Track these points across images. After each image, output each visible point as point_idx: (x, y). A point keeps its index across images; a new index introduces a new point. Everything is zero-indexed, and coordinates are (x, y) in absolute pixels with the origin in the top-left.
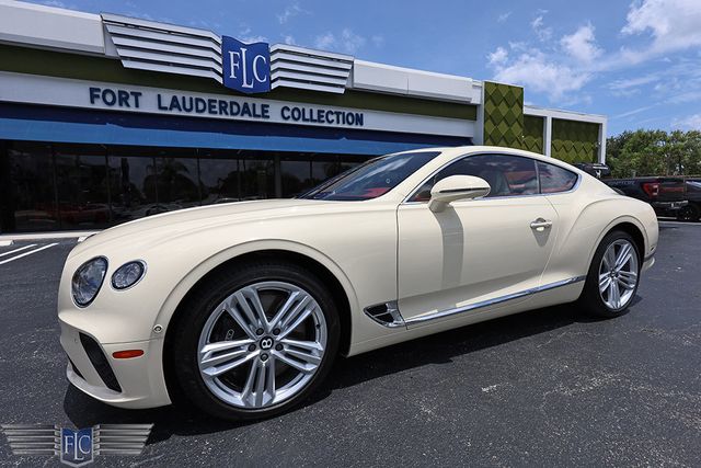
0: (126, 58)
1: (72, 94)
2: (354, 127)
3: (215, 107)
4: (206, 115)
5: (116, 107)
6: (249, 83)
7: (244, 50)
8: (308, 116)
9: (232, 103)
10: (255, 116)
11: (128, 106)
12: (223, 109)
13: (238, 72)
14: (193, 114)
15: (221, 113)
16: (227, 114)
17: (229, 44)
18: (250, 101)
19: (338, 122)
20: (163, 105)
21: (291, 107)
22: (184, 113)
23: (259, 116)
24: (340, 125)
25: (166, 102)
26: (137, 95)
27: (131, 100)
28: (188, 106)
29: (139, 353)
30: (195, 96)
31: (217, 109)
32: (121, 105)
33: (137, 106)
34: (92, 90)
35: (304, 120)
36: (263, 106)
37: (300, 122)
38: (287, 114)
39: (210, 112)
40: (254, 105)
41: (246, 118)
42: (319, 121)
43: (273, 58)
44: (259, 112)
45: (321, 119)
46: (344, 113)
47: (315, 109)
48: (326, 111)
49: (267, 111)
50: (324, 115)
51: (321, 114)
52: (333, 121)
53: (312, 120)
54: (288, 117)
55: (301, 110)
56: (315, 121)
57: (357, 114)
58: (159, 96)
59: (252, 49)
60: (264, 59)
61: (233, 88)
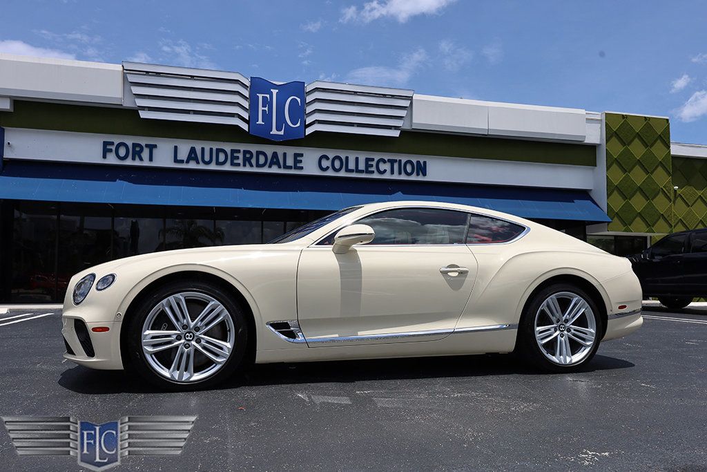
0: (143, 108)
2: (413, 178)
3: (238, 158)
4: (227, 167)
5: (129, 162)
6: (278, 129)
7: (275, 92)
8: (352, 166)
9: (259, 153)
10: (286, 167)
11: (141, 159)
12: (247, 160)
13: (268, 117)
14: (213, 167)
15: (244, 165)
16: (252, 165)
17: (258, 85)
18: (280, 150)
19: (392, 172)
20: (179, 158)
21: (331, 154)
22: (202, 166)
23: (290, 168)
24: (396, 177)
25: (183, 155)
26: (152, 147)
27: (145, 153)
28: (207, 158)
29: (106, 329)
30: (215, 146)
31: (240, 161)
32: (134, 159)
33: (151, 160)
34: (106, 144)
35: (348, 170)
36: (296, 155)
37: (342, 174)
38: (325, 163)
39: (233, 164)
40: (285, 155)
41: (274, 170)
42: (367, 172)
43: (309, 99)
44: (290, 162)
45: (370, 169)
46: (400, 161)
47: (362, 157)
48: (376, 160)
49: (301, 161)
50: (374, 163)
51: (370, 163)
52: (385, 171)
53: (358, 171)
54: (327, 168)
55: (343, 158)
56: (362, 172)
57: (418, 162)
58: (176, 148)
59: (285, 90)
60: (299, 100)
61: (260, 136)
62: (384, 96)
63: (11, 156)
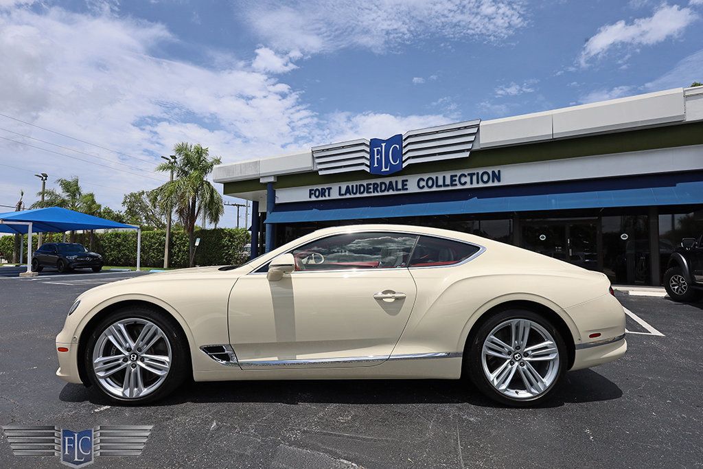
0: (321, 170)
1: (300, 195)
2: (490, 184)
3: (370, 188)
4: (365, 195)
5: (320, 199)
6: (386, 168)
7: (383, 145)
8: (441, 182)
9: (381, 183)
10: (397, 190)
11: (325, 196)
12: (375, 189)
13: (379, 161)
14: (358, 195)
15: (374, 192)
16: (378, 192)
17: (375, 143)
18: (393, 179)
19: (471, 183)
20: (342, 193)
21: (426, 177)
22: (352, 196)
23: (400, 190)
24: (475, 185)
25: (343, 191)
26: (329, 189)
27: (327, 194)
28: (355, 191)
30: (358, 183)
31: (372, 190)
32: (322, 196)
33: (329, 196)
34: (310, 191)
35: (437, 186)
36: (403, 181)
37: (435, 189)
38: (422, 183)
39: (368, 192)
40: (396, 182)
41: (391, 192)
42: (452, 185)
43: (404, 144)
44: (400, 186)
45: (454, 183)
46: (478, 173)
47: (448, 175)
48: (458, 175)
49: (406, 185)
50: (457, 179)
51: (454, 178)
52: (466, 183)
53: (445, 185)
54: (424, 187)
55: (435, 178)
56: (448, 185)
57: (493, 172)
58: (340, 188)
59: (390, 142)
60: (398, 146)
61: (376, 174)
62: (459, 129)
63: (277, 202)
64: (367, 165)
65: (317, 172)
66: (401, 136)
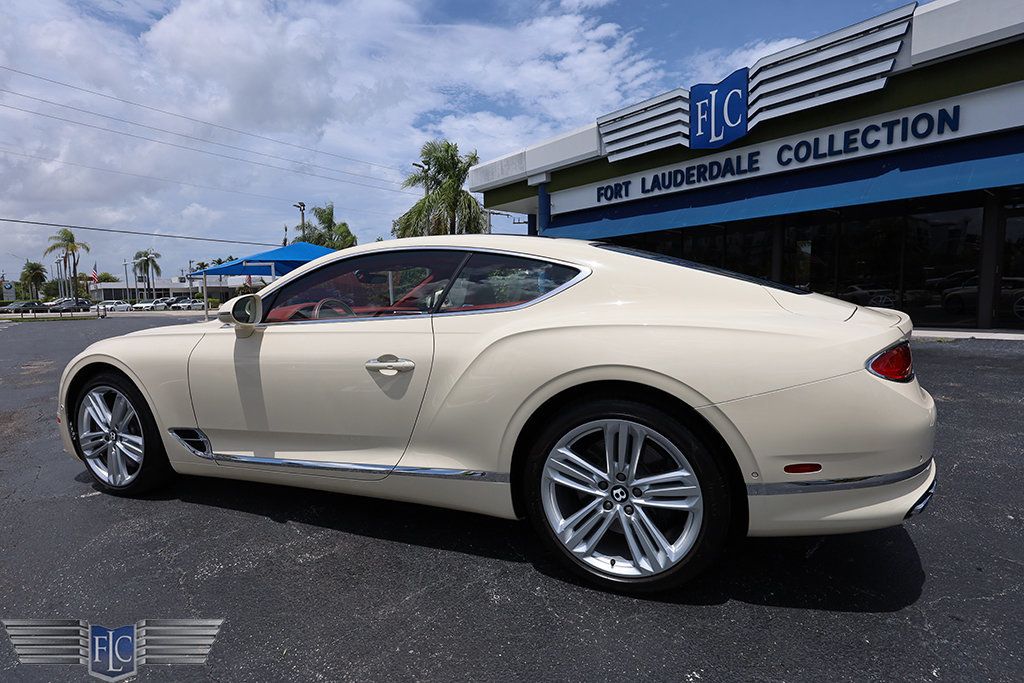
0: (612, 153)
1: (584, 198)
2: (934, 138)
3: (693, 175)
4: (685, 187)
5: (614, 201)
6: (717, 135)
7: (713, 93)
8: (824, 148)
9: (712, 164)
10: (740, 172)
11: (621, 197)
12: (701, 176)
13: (706, 125)
14: (673, 190)
15: (699, 181)
16: (705, 180)
17: (699, 92)
18: (733, 154)
19: (890, 141)
20: (646, 188)
21: (793, 142)
22: (664, 192)
23: (745, 172)
24: (898, 145)
25: (648, 186)
26: (627, 184)
27: (623, 192)
28: (667, 183)
30: (672, 168)
31: (695, 178)
32: (617, 197)
33: (627, 195)
34: (599, 190)
35: (817, 156)
36: (751, 156)
37: (811, 162)
38: (787, 155)
39: (689, 183)
40: (739, 158)
41: (729, 178)
42: (847, 150)
43: (751, 85)
44: (745, 165)
45: (852, 146)
46: (905, 120)
47: (840, 133)
48: (862, 129)
49: (757, 161)
50: (859, 137)
51: (852, 137)
52: (877, 142)
53: (832, 153)
54: (789, 161)
55: (812, 142)
56: (839, 153)
57: (943, 113)
58: (643, 180)
59: (724, 86)
60: (739, 92)
61: (700, 148)
63: (553, 212)
64: (685, 136)
65: (606, 159)
66: (746, 70)
